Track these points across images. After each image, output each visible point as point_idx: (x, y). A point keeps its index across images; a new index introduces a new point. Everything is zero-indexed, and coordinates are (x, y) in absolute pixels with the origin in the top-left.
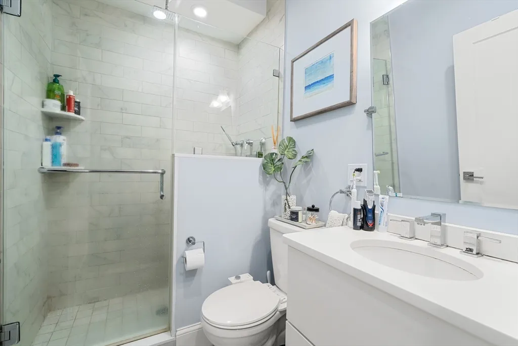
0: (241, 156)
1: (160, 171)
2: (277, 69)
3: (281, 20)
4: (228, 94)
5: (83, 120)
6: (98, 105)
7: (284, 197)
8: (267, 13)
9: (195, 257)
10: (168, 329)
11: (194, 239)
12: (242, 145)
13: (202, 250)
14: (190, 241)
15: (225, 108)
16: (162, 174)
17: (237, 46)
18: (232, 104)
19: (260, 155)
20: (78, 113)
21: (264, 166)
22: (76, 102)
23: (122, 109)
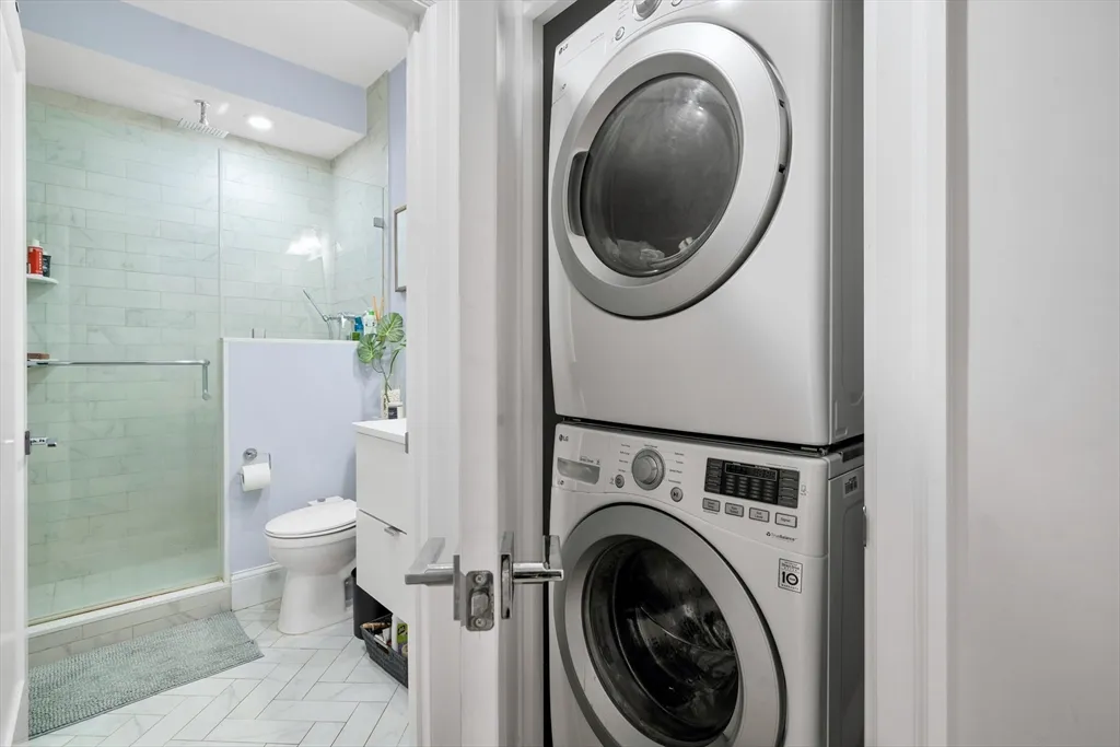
0: (339, 339)
1: (202, 362)
2: (381, 217)
3: (384, 149)
4: (319, 235)
5: (52, 284)
6: (81, 261)
7: (383, 392)
8: (369, 130)
9: (256, 473)
10: (220, 578)
11: (254, 450)
12: (340, 320)
13: (267, 464)
14: (250, 455)
15: (314, 257)
16: (205, 366)
17: (330, 164)
18: (325, 256)
19: (356, 337)
20: (46, 274)
21: (359, 352)
22: (44, 257)
23: (124, 265)
